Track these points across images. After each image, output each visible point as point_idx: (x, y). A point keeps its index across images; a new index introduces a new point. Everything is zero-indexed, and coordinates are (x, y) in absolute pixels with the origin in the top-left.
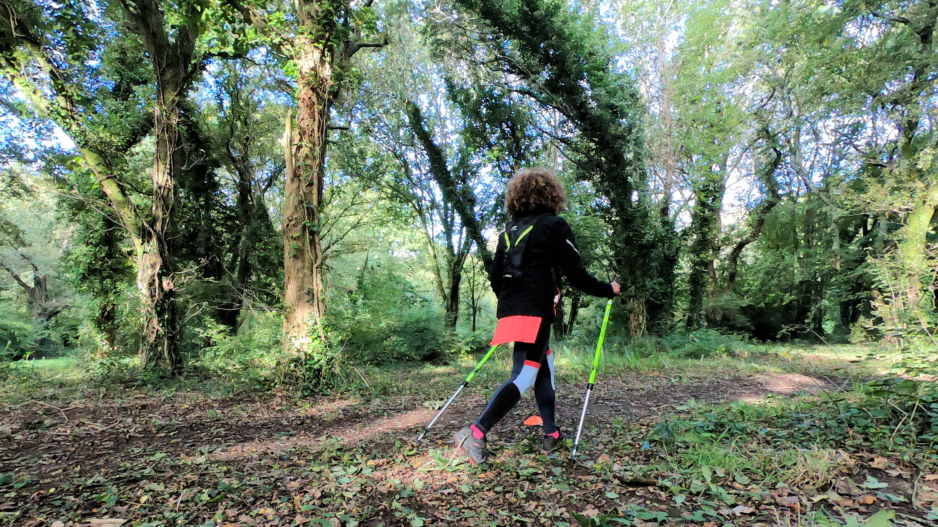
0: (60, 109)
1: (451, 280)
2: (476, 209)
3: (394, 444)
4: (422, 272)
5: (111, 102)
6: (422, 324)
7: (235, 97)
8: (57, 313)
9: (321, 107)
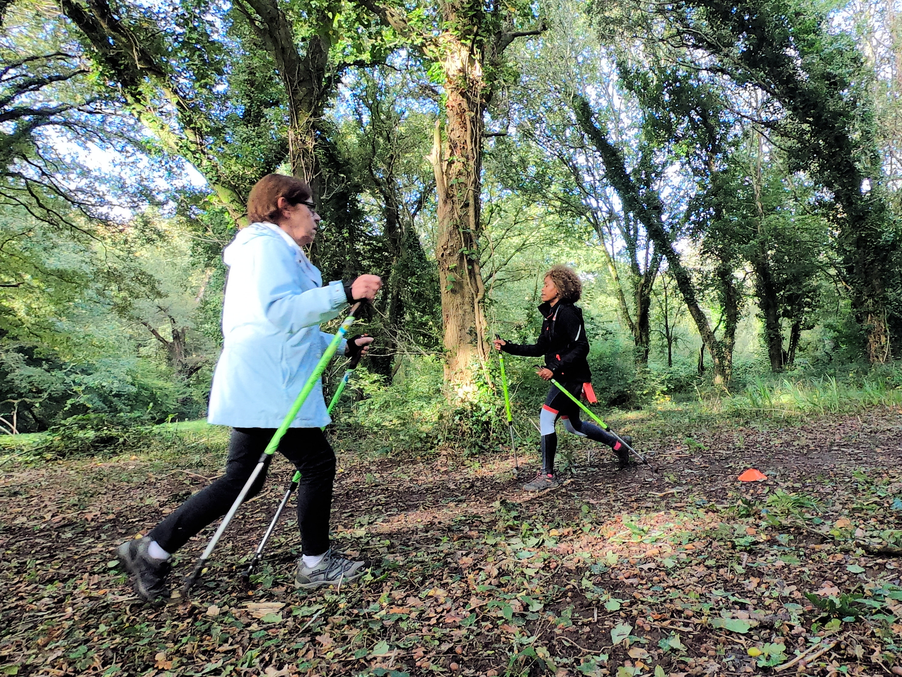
0: (189, 144)
1: (639, 305)
2: (664, 217)
3: (580, 509)
4: (602, 298)
5: (242, 130)
6: (606, 361)
7: (375, 109)
8: (198, 368)
9: (473, 114)
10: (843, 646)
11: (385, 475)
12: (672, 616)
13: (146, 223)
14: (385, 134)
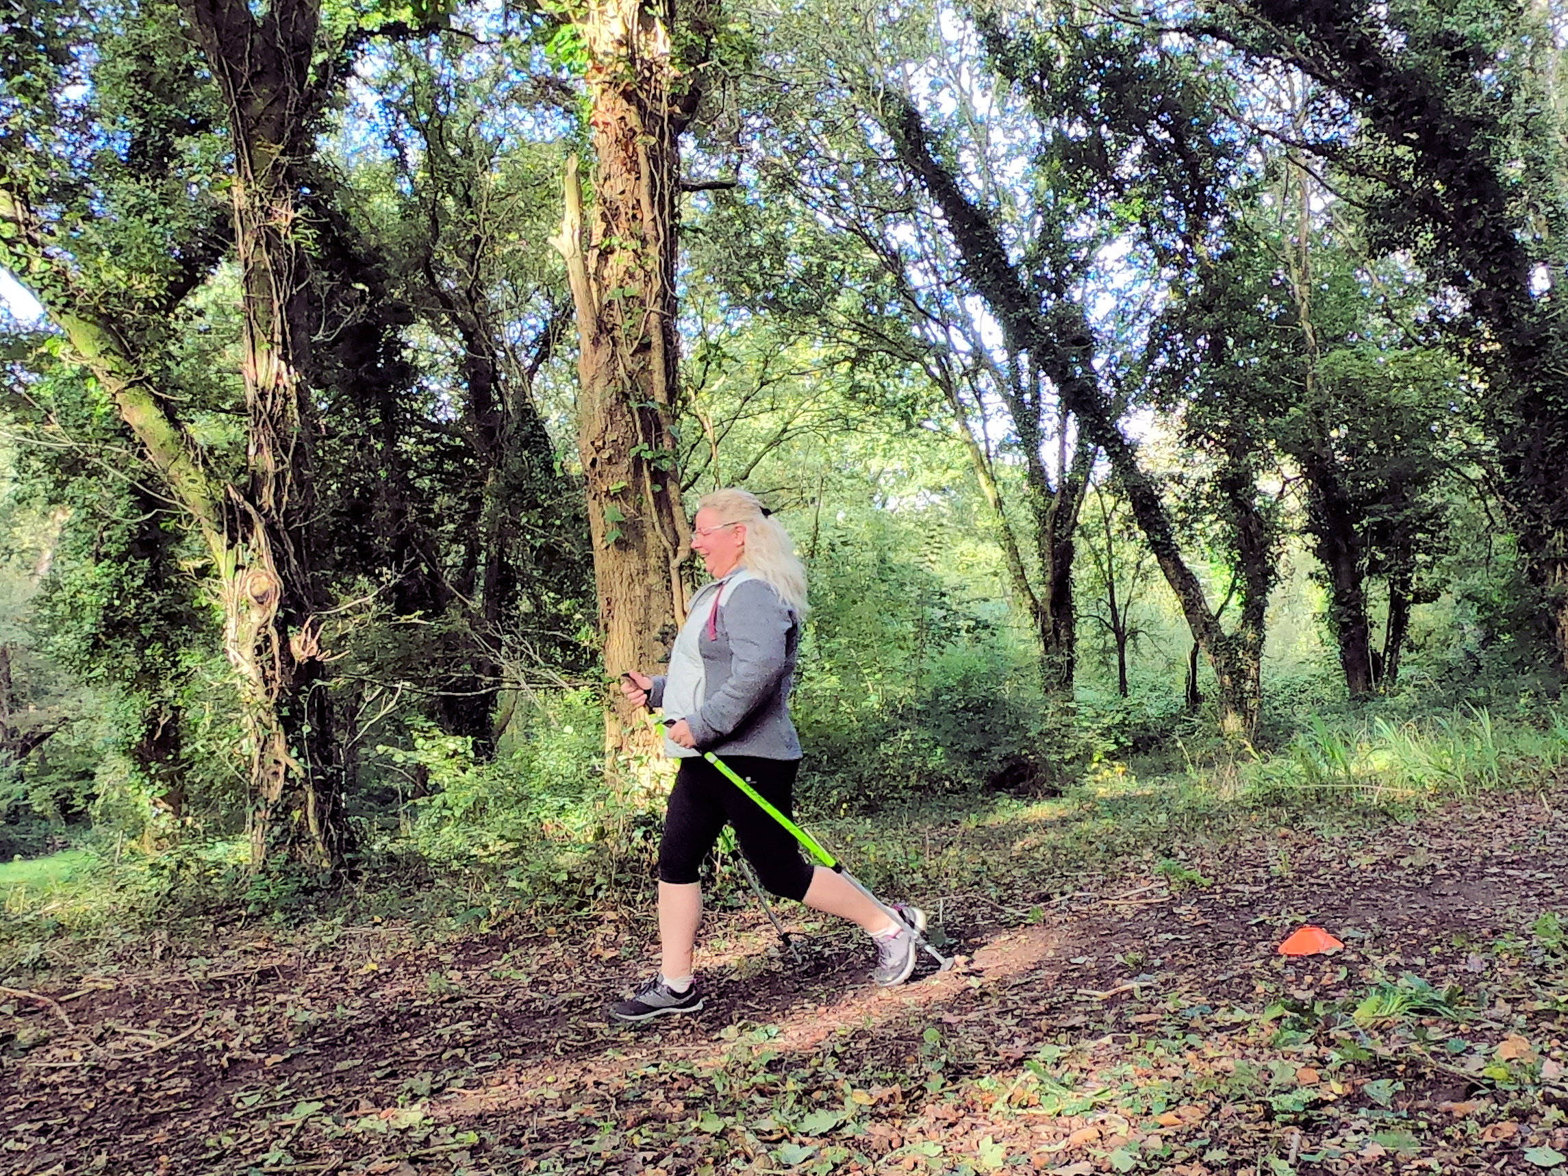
1: (1048, 560)
2: (1098, 362)
4: (966, 546)
5: (126, 188)
7: (434, 135)
8: (43, 737)
9: (653, 140)
11: (472, 974)
14: (459, 189)
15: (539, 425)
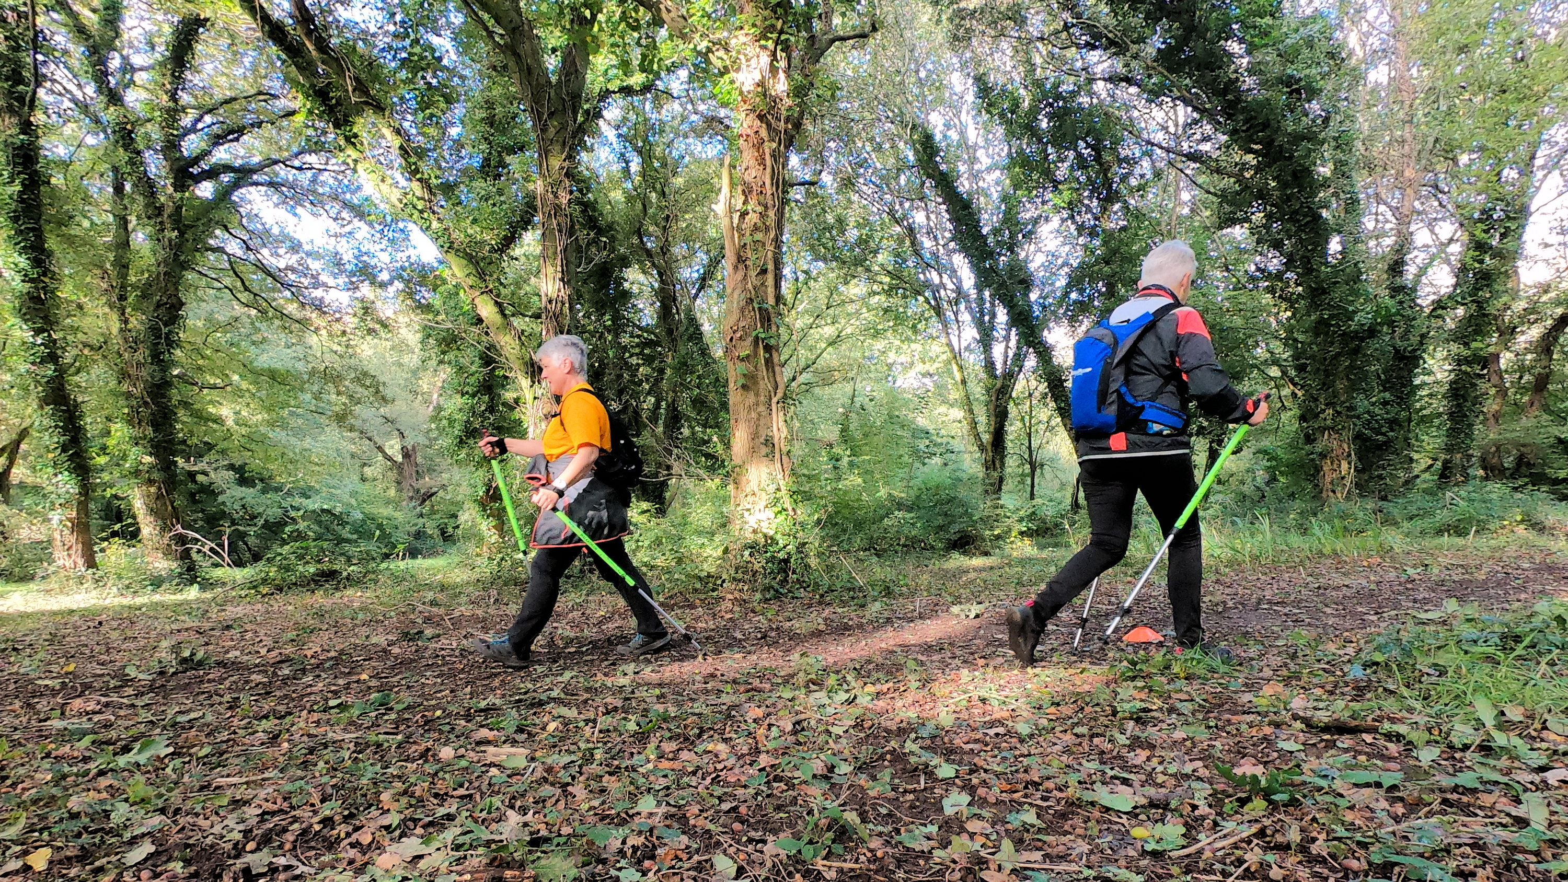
0: (415, 200)
1: (993, 418)
2: (1033, 296)
3: (904, 665)
4: (942, 409)
5: (479, 184)
6: (946, 491)
7: (646, 154)
9: (774, 145)
10: (1269, 832)
12: (1026, 787)
13: (366, 310)
14: (658, 186)
15: (698, 327)
